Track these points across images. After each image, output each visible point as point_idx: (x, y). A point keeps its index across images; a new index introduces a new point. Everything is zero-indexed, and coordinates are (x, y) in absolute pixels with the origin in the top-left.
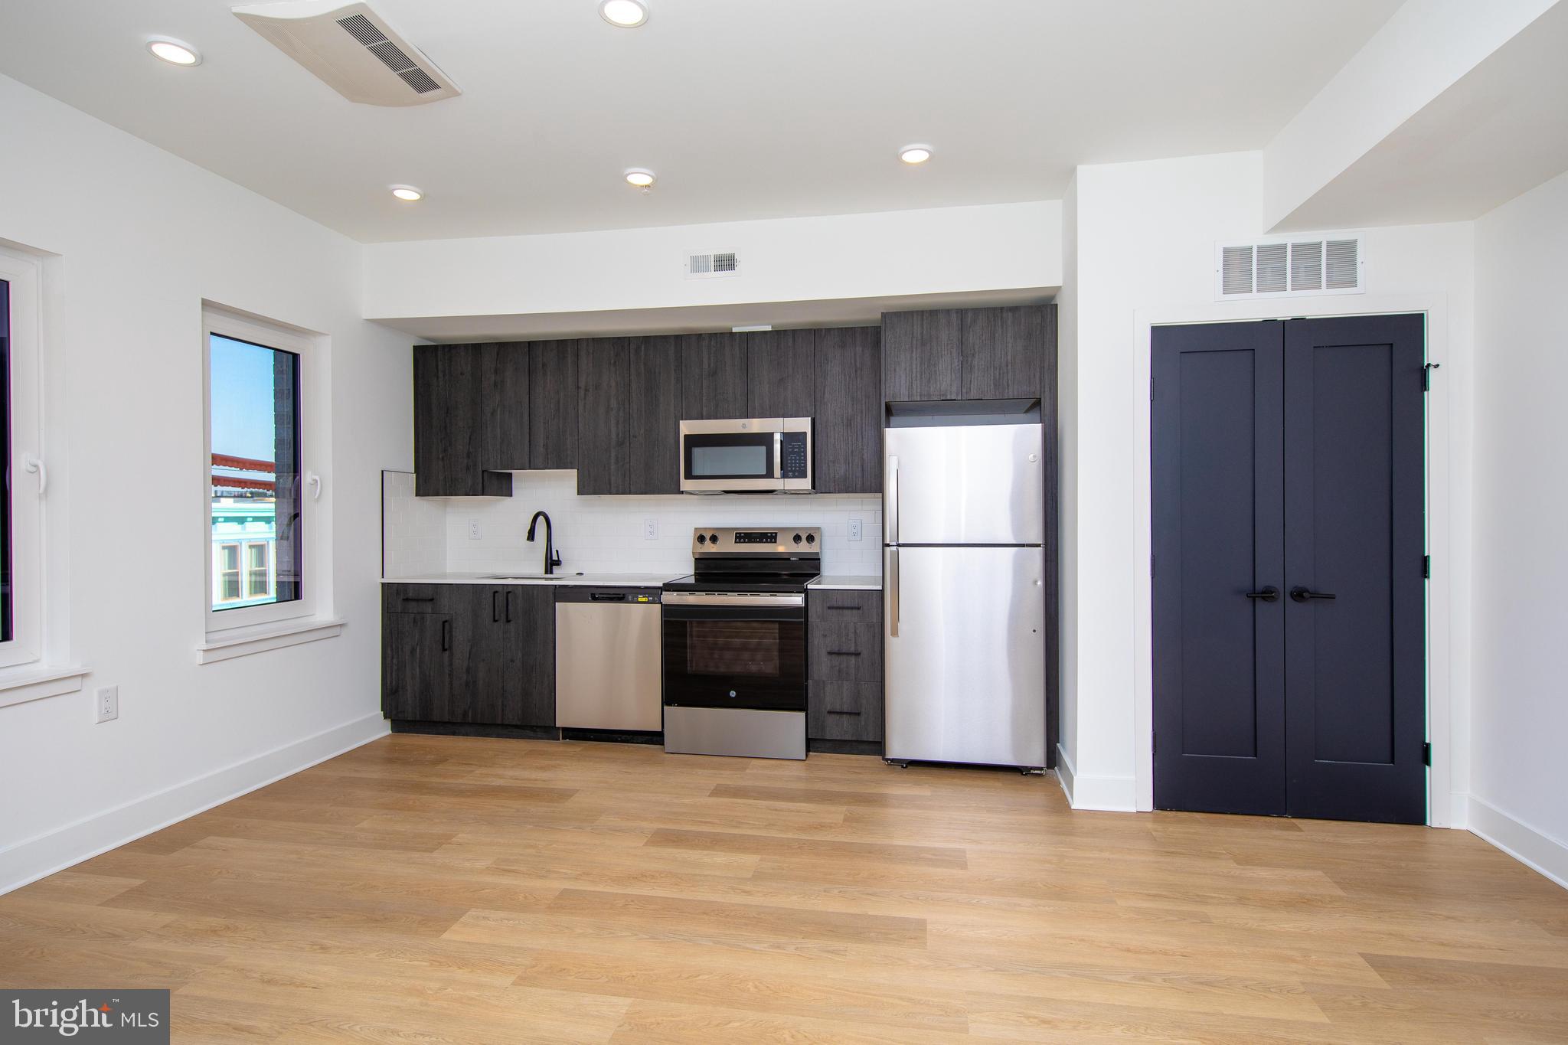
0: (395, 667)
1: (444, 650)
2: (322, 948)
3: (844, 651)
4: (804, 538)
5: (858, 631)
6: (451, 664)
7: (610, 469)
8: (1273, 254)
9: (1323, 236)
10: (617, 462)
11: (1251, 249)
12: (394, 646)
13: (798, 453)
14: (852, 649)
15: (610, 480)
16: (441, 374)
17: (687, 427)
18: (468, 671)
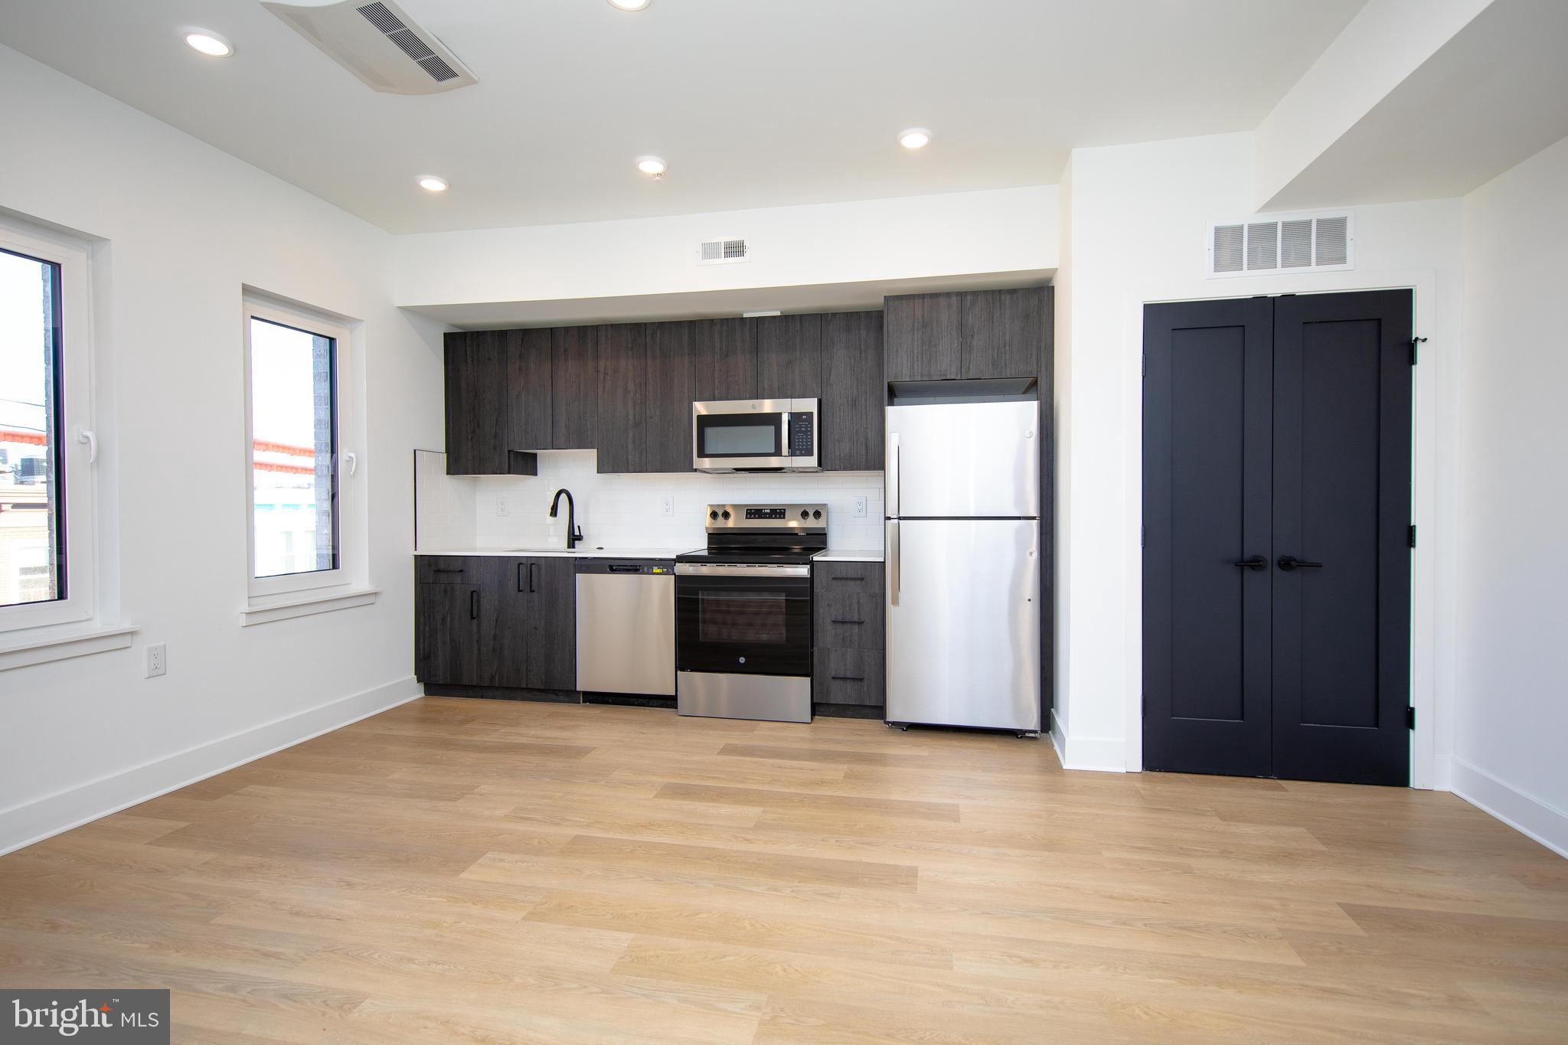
0: (427, 634)
1: (473, 618)
2: (348, 885)
3: (848, 620)
4: (811, 513)
5: (861, 601)
6: (479, 631)
7: (627, 447)
8: (1263, 233)
9: (1312, 214)
10: (634, 442)
11: (1242, 227)
12: (426, 615)
13: (805, 433)
14: (856, 619)
15: (627, 459)
16: (469, 361)
17: (701, 408)
18: (495, 637)
